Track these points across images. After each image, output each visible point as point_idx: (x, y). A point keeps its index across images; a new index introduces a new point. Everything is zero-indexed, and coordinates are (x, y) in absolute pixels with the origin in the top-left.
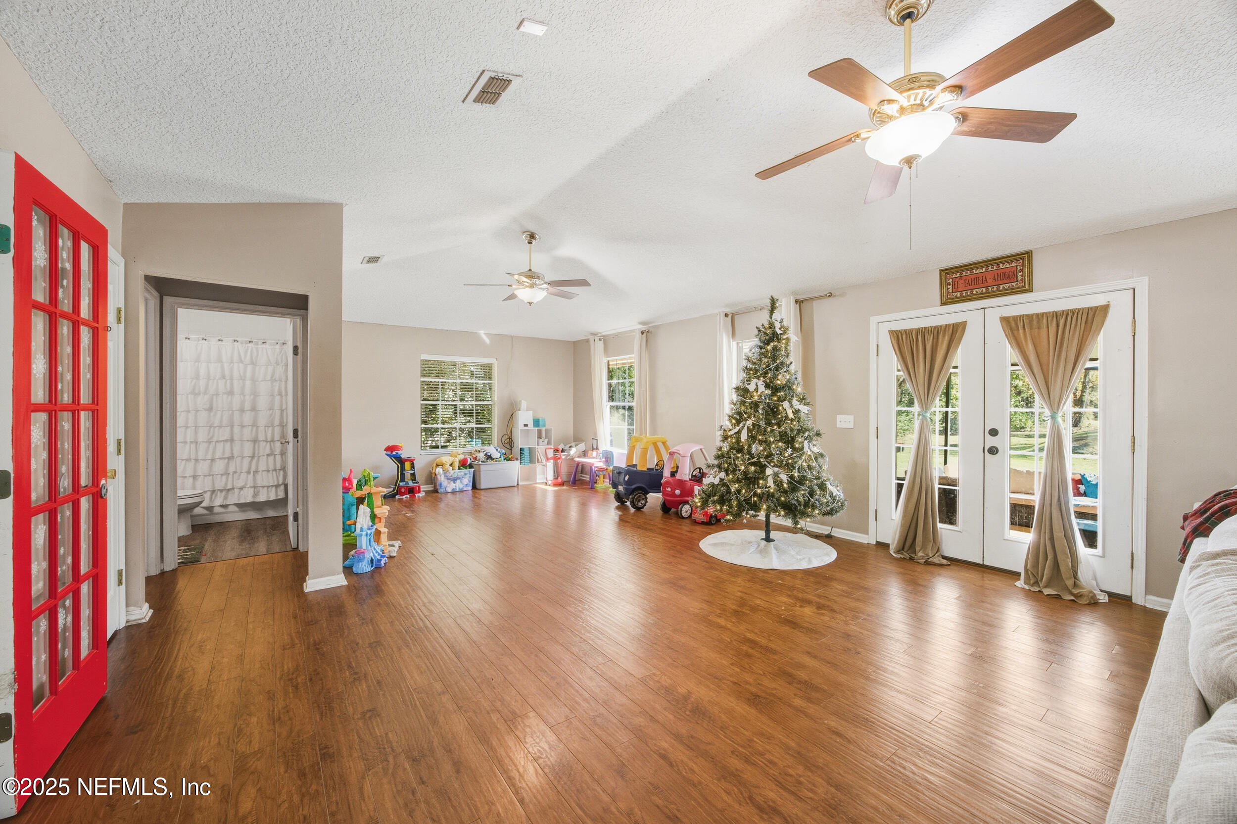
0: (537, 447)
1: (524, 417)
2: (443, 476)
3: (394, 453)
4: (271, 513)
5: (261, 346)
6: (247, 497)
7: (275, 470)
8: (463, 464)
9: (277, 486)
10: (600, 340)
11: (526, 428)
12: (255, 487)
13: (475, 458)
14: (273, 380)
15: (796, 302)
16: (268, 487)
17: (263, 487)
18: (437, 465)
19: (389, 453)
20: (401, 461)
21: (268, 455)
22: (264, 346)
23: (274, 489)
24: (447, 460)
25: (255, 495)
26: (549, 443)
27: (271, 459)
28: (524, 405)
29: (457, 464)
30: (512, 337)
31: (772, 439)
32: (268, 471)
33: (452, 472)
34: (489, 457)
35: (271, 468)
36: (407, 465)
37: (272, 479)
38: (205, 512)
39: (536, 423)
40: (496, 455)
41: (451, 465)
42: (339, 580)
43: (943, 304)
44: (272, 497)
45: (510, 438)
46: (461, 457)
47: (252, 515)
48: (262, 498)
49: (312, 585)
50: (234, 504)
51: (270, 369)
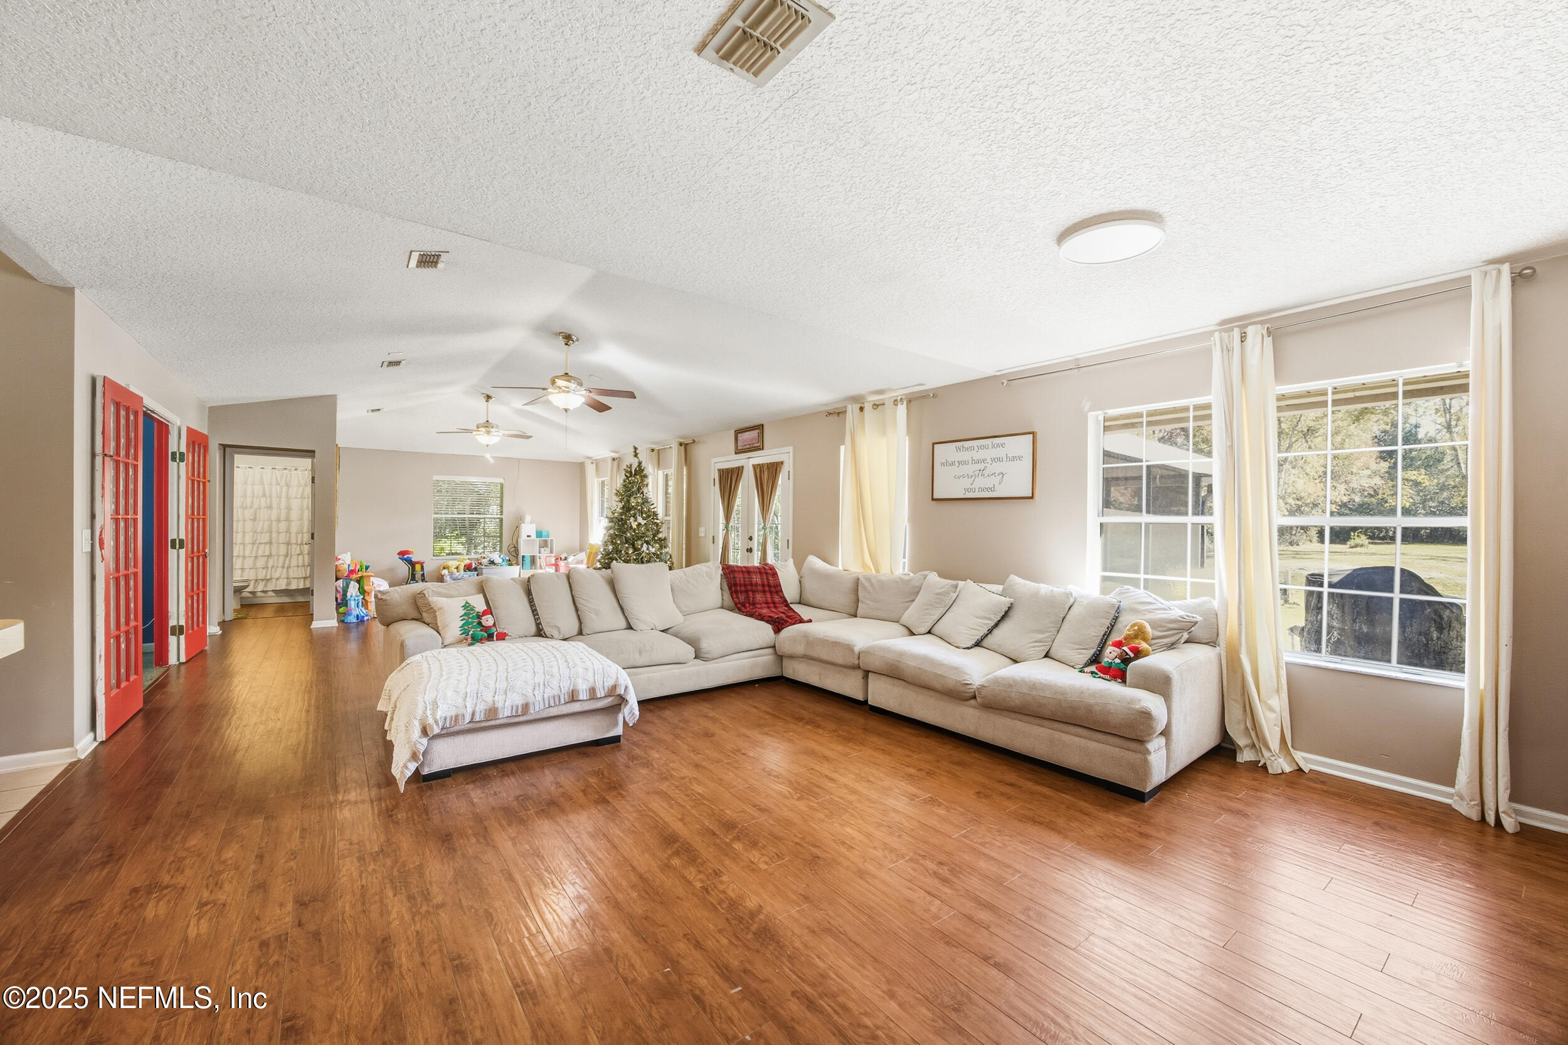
0: (538, 555)
1: (528, 529)
2: (448, 577)
3: (405, 557)
4: (301, 599)
5: (293, 472)
6: (282, 585)
7: (304, 566)
8: (468, 568)
9: (305, 578)
10: (592, 463)
11: (529, 538)
12: (287, 578)
13: (481, 564)
14: (303, 498)
15: (681, 444)
16: (298, 578)
17: (294, 578)
18: (444, 568)
19: (401, 556)
20: (412, 564)
21: (298, 555)
22: (296, 472)
23: (302, 580)
24: (453, 564)
25: (288, 584)
26: (551, 552)
27: (301, 557)
28: (528, 518)
29: (462, 567)
30: (519, 459)
31: (619, 542)
32: (298, 566)
33: (457, 574)
34: (492, 562)
35: (301, 563)
36: (418, 567)
37: (301, 573)
38: (250, 595)
39: (539, 534)
40: (498, 560)
41: (457, 568)
42: (333, 623)
43: (736, 453)
44: (301, 586)
45: (515, 547)
46: (468, 562)
47: (286, 600)
48: (293, 586)
49: (315, 625)
50: (273, 591)
51: (301, 489)
